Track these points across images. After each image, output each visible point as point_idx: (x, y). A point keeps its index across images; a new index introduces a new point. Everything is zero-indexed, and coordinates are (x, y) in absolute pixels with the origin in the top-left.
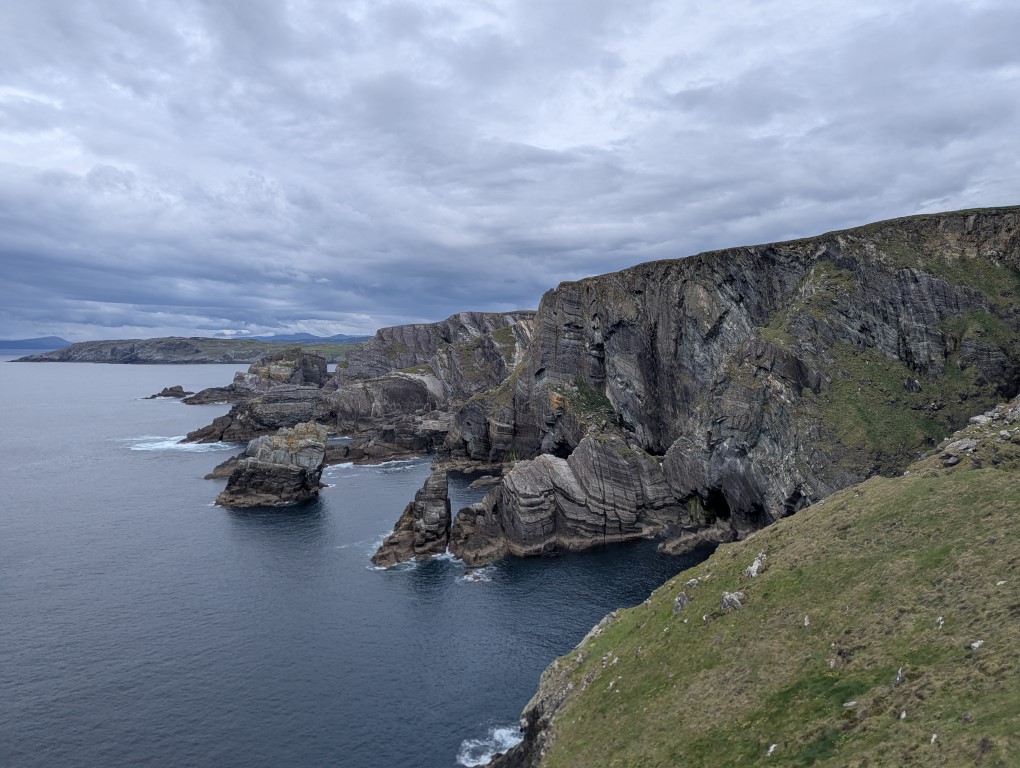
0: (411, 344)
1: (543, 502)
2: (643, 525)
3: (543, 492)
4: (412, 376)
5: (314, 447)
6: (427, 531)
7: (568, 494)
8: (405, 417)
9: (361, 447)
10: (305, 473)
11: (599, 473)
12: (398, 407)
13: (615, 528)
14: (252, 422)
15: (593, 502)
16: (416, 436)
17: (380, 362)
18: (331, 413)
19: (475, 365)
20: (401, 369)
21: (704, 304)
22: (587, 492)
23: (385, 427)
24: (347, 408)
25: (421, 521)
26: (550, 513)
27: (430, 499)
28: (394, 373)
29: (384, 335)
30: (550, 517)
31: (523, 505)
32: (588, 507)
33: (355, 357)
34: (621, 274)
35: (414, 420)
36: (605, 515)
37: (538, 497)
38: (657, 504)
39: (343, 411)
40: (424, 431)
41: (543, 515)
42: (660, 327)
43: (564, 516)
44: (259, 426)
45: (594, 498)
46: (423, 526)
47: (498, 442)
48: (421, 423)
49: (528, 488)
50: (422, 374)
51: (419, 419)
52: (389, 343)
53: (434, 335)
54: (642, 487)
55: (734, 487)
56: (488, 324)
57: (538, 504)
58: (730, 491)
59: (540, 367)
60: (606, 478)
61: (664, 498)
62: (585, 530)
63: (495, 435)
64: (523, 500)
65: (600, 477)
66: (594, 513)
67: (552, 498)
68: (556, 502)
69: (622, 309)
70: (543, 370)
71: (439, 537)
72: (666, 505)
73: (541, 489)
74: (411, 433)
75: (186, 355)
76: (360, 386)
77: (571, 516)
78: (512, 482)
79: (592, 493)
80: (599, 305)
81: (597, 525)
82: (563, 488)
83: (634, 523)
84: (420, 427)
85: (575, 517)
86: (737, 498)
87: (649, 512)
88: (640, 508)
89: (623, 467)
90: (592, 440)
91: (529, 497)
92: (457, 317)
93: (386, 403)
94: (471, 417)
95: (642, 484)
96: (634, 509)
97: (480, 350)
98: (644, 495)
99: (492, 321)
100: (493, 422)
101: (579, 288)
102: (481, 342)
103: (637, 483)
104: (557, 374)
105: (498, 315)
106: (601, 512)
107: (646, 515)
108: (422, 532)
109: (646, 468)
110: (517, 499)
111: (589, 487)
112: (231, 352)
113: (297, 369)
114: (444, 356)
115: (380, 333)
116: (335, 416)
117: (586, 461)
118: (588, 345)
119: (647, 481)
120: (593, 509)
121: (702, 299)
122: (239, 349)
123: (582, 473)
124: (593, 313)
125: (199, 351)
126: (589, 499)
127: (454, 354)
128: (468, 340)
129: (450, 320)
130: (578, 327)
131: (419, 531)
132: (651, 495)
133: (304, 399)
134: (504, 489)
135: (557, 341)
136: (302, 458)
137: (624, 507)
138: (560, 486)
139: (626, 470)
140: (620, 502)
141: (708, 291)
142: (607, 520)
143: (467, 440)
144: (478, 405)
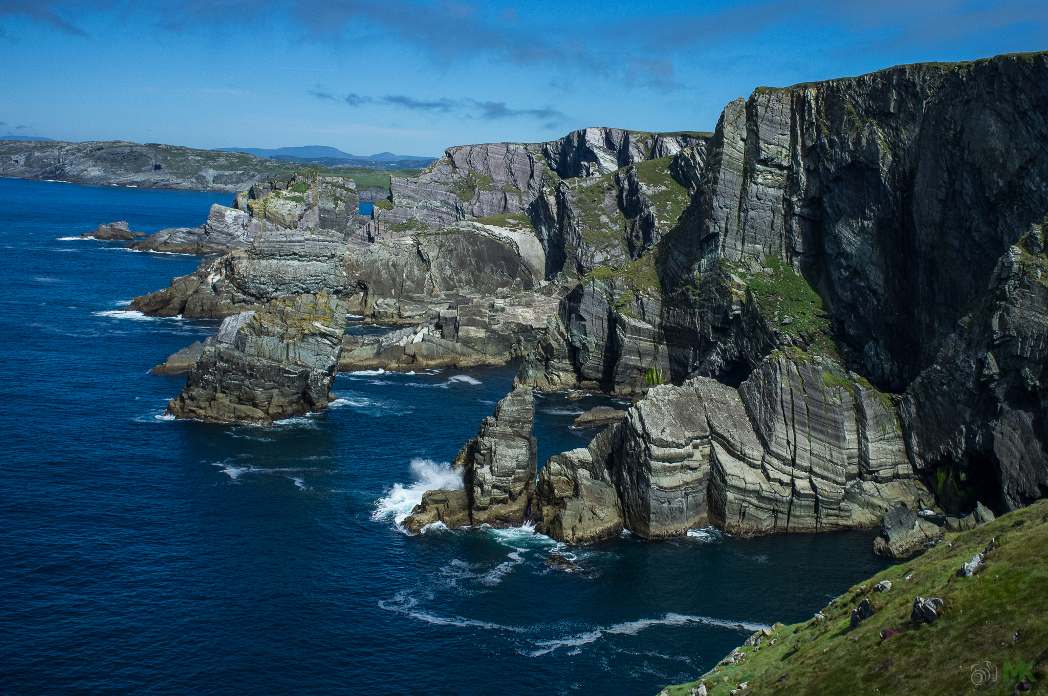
0: (501, 177)
1: (690, 456)
2: (855, 507)
3: (691, 439)
4: (497, 230)
5: (324, 335)
6: (494, 487)
7: (732, 446)
8: (477, 298)
9: (402, 344)
10: (307, 377)
11: (789, 415)
12: (468, 283)
13: (808, 506)
14: (232, 288)
15: (775, 461)
16: (493, 332)
17: (445, 203)
18: (359, 283)
19: (604, 219)
20: (479, 219)
21: (997, 144)
22: (765, 445)
23: (443, 311)
24: (384, 274)
25: (487, 468)
26: (698, 475)
27: (504, 436)
28: (465, 225)
29: (457, 157)
30: (700, 481)
31: (658, 459)
32: (765, 470)
33: (407, 192)
34: (860, 81)
35: (492, 306)
36: (793, 484)
37: (679, 446)
38: (883, 473)
39: (378, 283)
40: (507, 324)
41: (689, 477)
42: (919, 176)
43: (724, 481)
44: (241, 296)
45: (778, 457)
46: (489, 477)
47: (630, 352)
48: (503, 310)
49: (668, 431)
50: (513, 228)
51: (499, 303)
52: (463, 172)
53: (540, 166)
54: (860, 443)
55: (1013, 455)
56: (633, 151)
57: (681, 458)
58: (1005, 461)
59: (711, 230)
60: (803, 424)
61: (896, 464)
62: (757, 507)
63: (627, 340)
64: (656, 451)
65: (791, 422)
66: (775, 480)
67: (707, 450)
68: (712, 458)
69: (857, 142)
70: (716, 235)
71: (513, 497)
72: (896, 476)
73: (688, 434)
74: (485, 326)
75: (138, 171)
76: (409, 241)
77: (735, 482)
78: (641, 419)
79: (773, 448)
80: (819, 131)
81: (776, 500)
82: (726, 435)
83: (838, 502)
84: (500, 317)
85: (741, 484)
86: (1015, 474)
87: (868, 486)
88: (850, 477)
89: (830, 408)
90: (783, 361)
91: (668, 445)
92: (582, 136)
93: (448, 272)
94: (586, 307)
95: (862, 437)
96: (841, 479)
97: (614, 193)
98: (863, 457)
99: (641, 146)
100: (624, 317)
101: (787, 99)
102: (618, 180)
103: (851, 437)
104: (739, 244)
105: (652, 136)
106: (786, 479)
107: (862, 490)
108: (486, 487)
109: (869, 412)
110: (647, 448)
111: (770, 436)
112: (210, 174)
113: (310, 206)
114: (552, 200)
115: (449, 155)
116: (365, 289)
117: (769, 396)
118: (794, 199)
119: (870, 434)
120: (773, 474)
121: (993, 134)
122: (222, 167)
123: (760, 413)
124: (809, 144)
125: (158, 167)
126: (767, 457)
127: (568, 197)
128: (597, 175)
129: (568, 140)
130: (780, 167)
131: (481, 485)
132: (874, 458)
133: (317, 257)
134: (627, 430)
135: (744, 189)
136: (303, 353)
137: (826, 473)
138: (720, 431)
139: (834, 412)
140: (819, 466)
141: (1003, 121)
142: (795, 492)
143: (578, 344)
144: (599, 286)
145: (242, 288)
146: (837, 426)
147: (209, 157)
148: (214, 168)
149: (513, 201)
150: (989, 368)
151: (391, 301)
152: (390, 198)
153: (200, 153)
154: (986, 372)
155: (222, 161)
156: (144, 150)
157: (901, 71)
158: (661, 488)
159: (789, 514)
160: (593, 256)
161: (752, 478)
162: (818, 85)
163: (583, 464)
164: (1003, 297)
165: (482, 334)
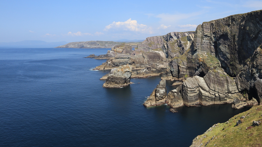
0: (156, 42)
1: (195, 90)
2: (227, 99)
4: (156, 51)
5: (128, 72)
6: (160, 97)
7: (203, 88)
8: (154, 63)
9: (141, 72)
10: (126, 79)
11: (213, 82)
12: (152, 61)
13: (219, 99)
14: (112, 64)
15: (211, 91)
16: (157, 69)
17: (147, 47)
19: (175, 48)
20: (153, 49)
22: (209, 88)
23: (148, 66)
24: (137, 61)
25: (158, 94)
26: (197, 93)
27: (161, 88)
28: (151, 51)
29: (148, 39)
30: (197, 95)
31: (189, 91)
32: (209, 92)
33: (140, 46)
34: (224, 19)
35: (156, 65)
36: (215, 95)
37: (193, 88)
38: (233, 92)
40: (159, 68)
41: (195, 94)
43: (202, 94)
44: (114, 65)
45: (212, 90)
47: (182, 72)
48: (158, 65)
49: (191, 86)
50: (159, 51)
51: (158, 64)
52: (150, 41)
53: (163, 39)
54: (228, 87)
55: (260, 88)
56: (179, 36)
57: (194, 91)
58: (258, 89)
59: (196, 49)
60: (216, 84)
61: (235, 90)
62: (208, 99)
63: (181, 69)
64: (189, 89)
65: (214, 83)
66: (211, 94)
67: (198, 89)
68: (199, 90)
69: (224, 30)
70: (196, 50)
71: (163, 98)
72: (235, 93)
73: (195, 86)
74: (156, 68)
75: (95, 46)
76: (141, 54)
77: (204, 95)
78: (186, 84)
79: (211, 88)
80: (216, 29)
81: (212, 98)
82: (202, 86)
83: (224, 98)
84: (158, 67)
85: (205, 95)
86: (260, 92)
87: (230, 95)
88: (226, 93)
89: (222, 80)
90: (212, 72)
91: (191, 88)
92: (170, 34)
93: (148, 59)
94: (173, 64)
95: (228, 86)
96: (225, 94)
97: (177, 44)
98: (228, 89)
99: (181, 35)
100: (180, 65)
101: (209, 24)
102: (177, 41)
103: (226, 86)
104: (201, 51)
105: (183, 33)
106: (214, 94)
107: (229, 95)
108: (158, 97)
109: (229, 81)
110: (187, 89)
111: (210, 86)
112: (107, 45)
113: (124, 49)
114: (166, 46)
115: (147, 39)
116: (134, 63)
117: (209, 78)
118: (211, 42)
119: (230, 85)
120: (211, 93)
121: (252, 27)
122: (109, 44)
123: (208, 82)
124: (214, 32)
125: (98, 45)
126: (210, 90)
127: (169, 45)
128: (173, 40)
129: (168, 35)
130: (208, 36)
131: (157, 97)
132: (231, 89)
133: (126, 58)
134: (183, 86)
135: (201, 41)
136: (125, 75)
137: (221, 93)
138: (201, 86)
139: (222, 81)
140: (220, 91)
141: (254, 24)
142: (215, 96)
143: (172, 71)
144: (175, 60)
145: (114, 64)
146: (223, 84)
147: (106, 42)
148: (108, 44)
149: (158, 46)
150: (254, 72)
151: (139, 65)
152: (137, 47)
153: (105, 42)
154: (253, 72)
155: (109, 43)
156: (96, 42)
157: (232, 16)
158: (190, 96)
159: (215, 100)
160: (173, 55)
161: (207, 94)
162: (215, 21)
163: (175, 92)
164: (256, 58)
165: (155, 70)
